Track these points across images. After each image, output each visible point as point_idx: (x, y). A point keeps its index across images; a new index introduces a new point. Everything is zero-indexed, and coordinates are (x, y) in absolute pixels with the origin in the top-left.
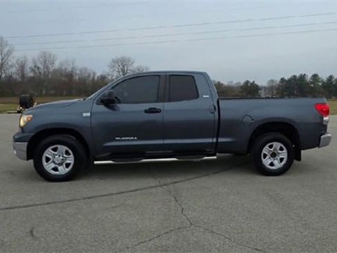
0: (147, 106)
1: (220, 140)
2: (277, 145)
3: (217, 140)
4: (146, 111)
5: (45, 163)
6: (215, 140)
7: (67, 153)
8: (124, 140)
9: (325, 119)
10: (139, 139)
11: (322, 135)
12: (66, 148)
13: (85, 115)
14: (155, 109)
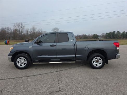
0: (51, 44)
1: (77, 56)
2: (98, 58)
3: (76, 56)
4: (51, 46)
5: (17, 63)
6: (75, 56)
7: (24, 60)
8: (43, 56)
9: (118, 48)
10: (48, 55)
11: (116, 54)
12: (24, 58)
13: (30, 47)
14: (54, 45)
